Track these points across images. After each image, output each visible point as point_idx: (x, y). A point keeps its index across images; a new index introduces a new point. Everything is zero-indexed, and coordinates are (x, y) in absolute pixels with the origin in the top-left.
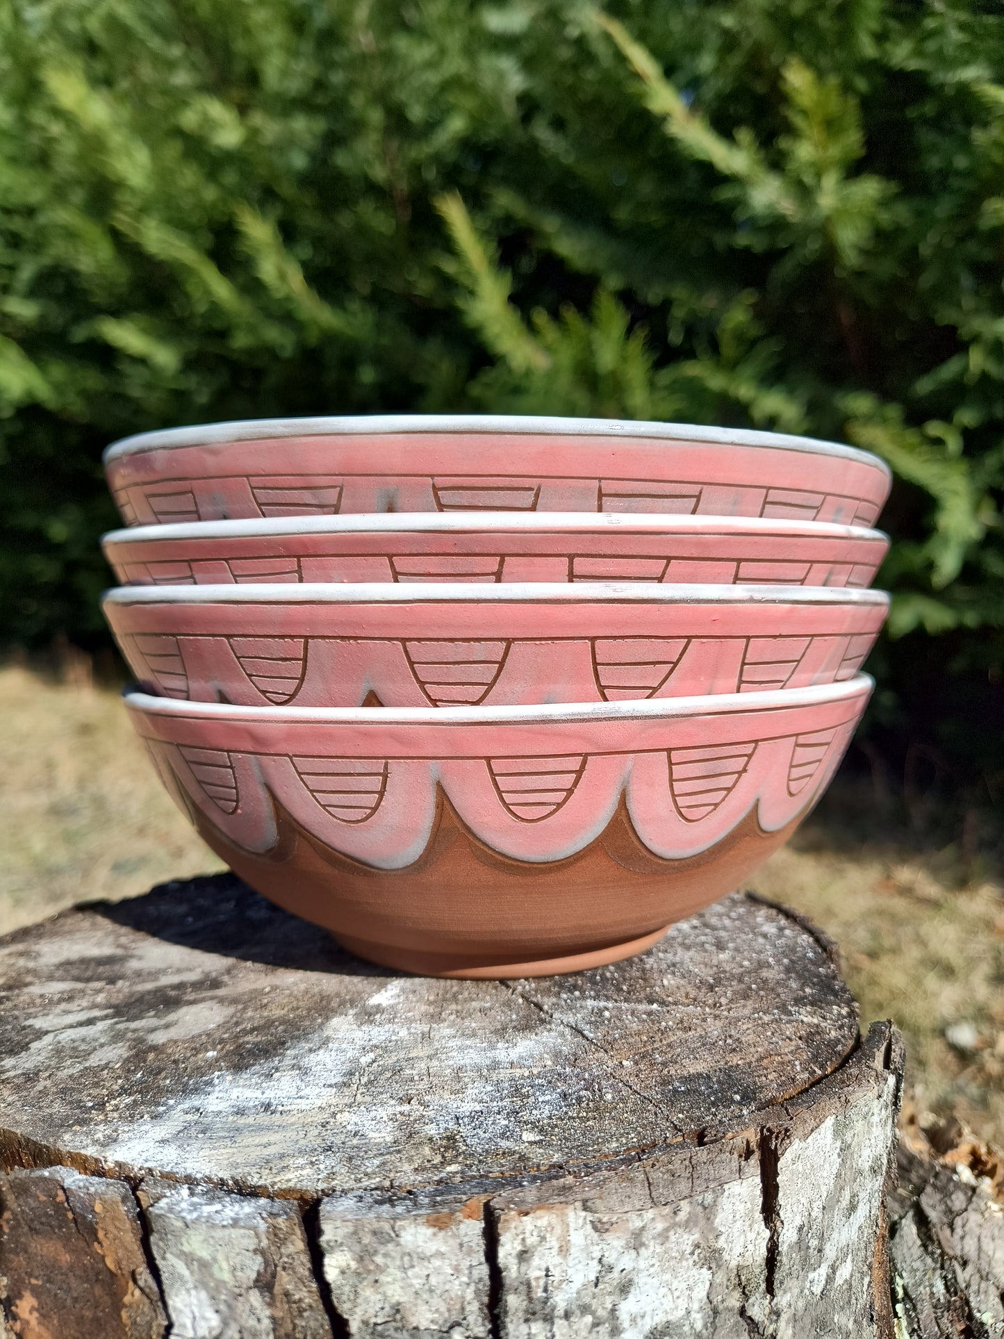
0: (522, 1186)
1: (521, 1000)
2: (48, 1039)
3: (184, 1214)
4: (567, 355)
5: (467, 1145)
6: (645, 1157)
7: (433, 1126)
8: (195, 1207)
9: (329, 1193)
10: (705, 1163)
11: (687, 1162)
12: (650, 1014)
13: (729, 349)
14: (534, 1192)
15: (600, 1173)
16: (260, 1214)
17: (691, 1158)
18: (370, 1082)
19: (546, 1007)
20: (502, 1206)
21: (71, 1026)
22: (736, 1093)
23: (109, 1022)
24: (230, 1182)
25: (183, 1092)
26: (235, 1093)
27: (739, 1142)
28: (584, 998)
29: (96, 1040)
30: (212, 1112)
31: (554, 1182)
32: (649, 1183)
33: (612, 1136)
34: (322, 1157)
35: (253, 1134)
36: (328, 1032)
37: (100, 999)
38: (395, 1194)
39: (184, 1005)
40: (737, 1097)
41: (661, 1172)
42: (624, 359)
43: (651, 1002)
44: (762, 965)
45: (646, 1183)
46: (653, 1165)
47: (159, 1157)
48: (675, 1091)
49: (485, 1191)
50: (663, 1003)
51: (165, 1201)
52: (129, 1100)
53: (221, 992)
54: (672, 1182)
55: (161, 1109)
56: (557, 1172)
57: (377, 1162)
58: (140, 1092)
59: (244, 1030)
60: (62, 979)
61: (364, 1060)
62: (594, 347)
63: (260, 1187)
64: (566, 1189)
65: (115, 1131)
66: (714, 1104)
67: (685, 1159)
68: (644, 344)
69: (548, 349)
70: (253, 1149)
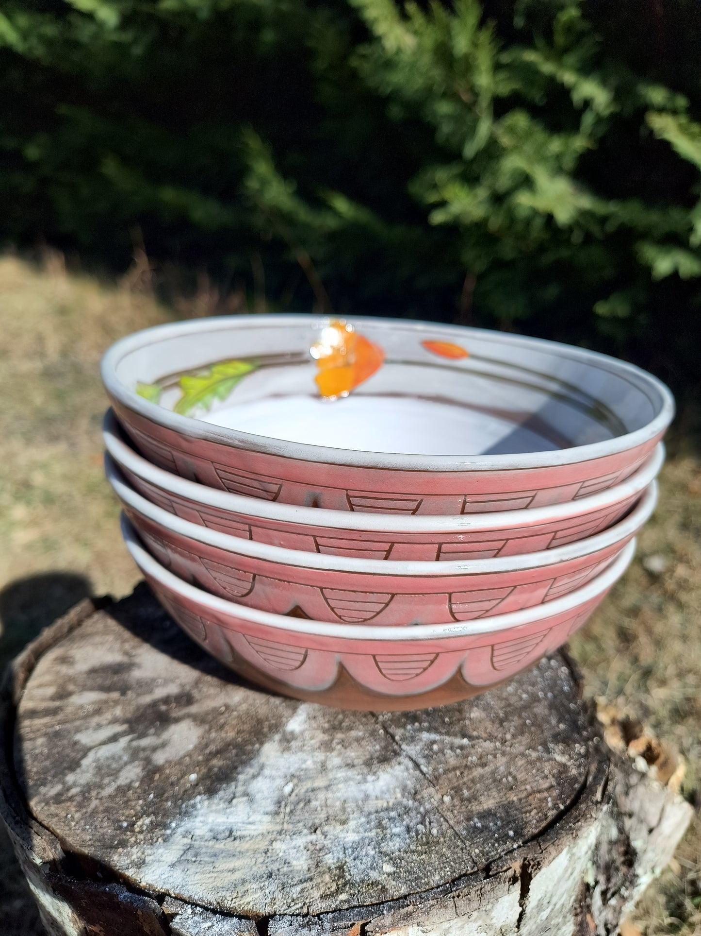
0: (383, 914)
1: (381, 731)
2: (91, 756)
3: (190, 930)
4: (430, 38)
5: (351, 875)
6: (454, 889)
7: (330, 855)
8: (196, 923)
9: (272, 916)
10: (489, 892)
11: (479, 892)
12: (462, 748)
13: (560, 39)
14: (390, 918)
15: (428, 902)
16: (234, 930)
17: (481, 889)
18: (291, 812)
19: (397, 738)
20: (372, 929)
21: (104, 743)
22: (510, 829)
23: (127, 739)
24: (215, 903)
25: (180, 814)
26: (211, 818)
27: (510, 873)
28: (421, 730)
29: (120, 758)
30: (199, 836)
31: (402, 910)
32: (456, 907)
33: (436, 870)
34: (266, 883)
35: (225, 860)
36: (262, 759)
37: (118, 712)
38: (310, 920)
39: (172, 723)
40: (511, 833)
41: (463, 900)
42: (475, 45)
43: (464, 736)
44: (535, 699)
45: (454, 907)
46: (458, 896)
47: (171, 880)
48: (475, 827)
49: (362, 919)
50: (470, 738)
51: (178, 917)
52: (147, 821)
53: (194, 709)
54: (469, 904)
55: (168, 832)
56: (404, 902)
57: (299, 888)
58: (154, 813)
59: (210, 753)
60: (92, 689)
61: (287, 789)
62: (453, 33)
63: (233, 908)
64: (409, 915)
65: (143, 853)
66: (497, 840)
67: (477, 891)
68: (493, 33)
69: (416, 33)
70: (226, 874)
